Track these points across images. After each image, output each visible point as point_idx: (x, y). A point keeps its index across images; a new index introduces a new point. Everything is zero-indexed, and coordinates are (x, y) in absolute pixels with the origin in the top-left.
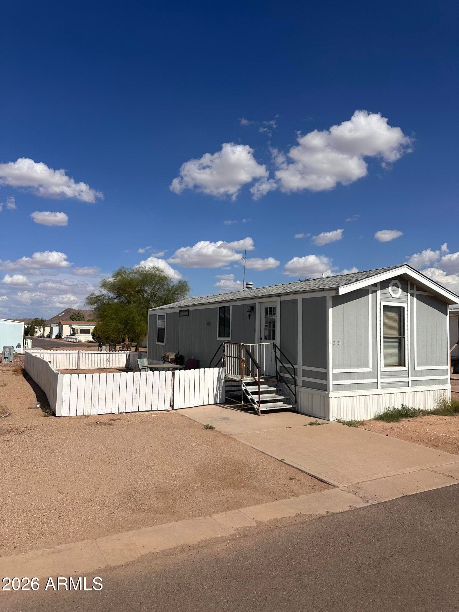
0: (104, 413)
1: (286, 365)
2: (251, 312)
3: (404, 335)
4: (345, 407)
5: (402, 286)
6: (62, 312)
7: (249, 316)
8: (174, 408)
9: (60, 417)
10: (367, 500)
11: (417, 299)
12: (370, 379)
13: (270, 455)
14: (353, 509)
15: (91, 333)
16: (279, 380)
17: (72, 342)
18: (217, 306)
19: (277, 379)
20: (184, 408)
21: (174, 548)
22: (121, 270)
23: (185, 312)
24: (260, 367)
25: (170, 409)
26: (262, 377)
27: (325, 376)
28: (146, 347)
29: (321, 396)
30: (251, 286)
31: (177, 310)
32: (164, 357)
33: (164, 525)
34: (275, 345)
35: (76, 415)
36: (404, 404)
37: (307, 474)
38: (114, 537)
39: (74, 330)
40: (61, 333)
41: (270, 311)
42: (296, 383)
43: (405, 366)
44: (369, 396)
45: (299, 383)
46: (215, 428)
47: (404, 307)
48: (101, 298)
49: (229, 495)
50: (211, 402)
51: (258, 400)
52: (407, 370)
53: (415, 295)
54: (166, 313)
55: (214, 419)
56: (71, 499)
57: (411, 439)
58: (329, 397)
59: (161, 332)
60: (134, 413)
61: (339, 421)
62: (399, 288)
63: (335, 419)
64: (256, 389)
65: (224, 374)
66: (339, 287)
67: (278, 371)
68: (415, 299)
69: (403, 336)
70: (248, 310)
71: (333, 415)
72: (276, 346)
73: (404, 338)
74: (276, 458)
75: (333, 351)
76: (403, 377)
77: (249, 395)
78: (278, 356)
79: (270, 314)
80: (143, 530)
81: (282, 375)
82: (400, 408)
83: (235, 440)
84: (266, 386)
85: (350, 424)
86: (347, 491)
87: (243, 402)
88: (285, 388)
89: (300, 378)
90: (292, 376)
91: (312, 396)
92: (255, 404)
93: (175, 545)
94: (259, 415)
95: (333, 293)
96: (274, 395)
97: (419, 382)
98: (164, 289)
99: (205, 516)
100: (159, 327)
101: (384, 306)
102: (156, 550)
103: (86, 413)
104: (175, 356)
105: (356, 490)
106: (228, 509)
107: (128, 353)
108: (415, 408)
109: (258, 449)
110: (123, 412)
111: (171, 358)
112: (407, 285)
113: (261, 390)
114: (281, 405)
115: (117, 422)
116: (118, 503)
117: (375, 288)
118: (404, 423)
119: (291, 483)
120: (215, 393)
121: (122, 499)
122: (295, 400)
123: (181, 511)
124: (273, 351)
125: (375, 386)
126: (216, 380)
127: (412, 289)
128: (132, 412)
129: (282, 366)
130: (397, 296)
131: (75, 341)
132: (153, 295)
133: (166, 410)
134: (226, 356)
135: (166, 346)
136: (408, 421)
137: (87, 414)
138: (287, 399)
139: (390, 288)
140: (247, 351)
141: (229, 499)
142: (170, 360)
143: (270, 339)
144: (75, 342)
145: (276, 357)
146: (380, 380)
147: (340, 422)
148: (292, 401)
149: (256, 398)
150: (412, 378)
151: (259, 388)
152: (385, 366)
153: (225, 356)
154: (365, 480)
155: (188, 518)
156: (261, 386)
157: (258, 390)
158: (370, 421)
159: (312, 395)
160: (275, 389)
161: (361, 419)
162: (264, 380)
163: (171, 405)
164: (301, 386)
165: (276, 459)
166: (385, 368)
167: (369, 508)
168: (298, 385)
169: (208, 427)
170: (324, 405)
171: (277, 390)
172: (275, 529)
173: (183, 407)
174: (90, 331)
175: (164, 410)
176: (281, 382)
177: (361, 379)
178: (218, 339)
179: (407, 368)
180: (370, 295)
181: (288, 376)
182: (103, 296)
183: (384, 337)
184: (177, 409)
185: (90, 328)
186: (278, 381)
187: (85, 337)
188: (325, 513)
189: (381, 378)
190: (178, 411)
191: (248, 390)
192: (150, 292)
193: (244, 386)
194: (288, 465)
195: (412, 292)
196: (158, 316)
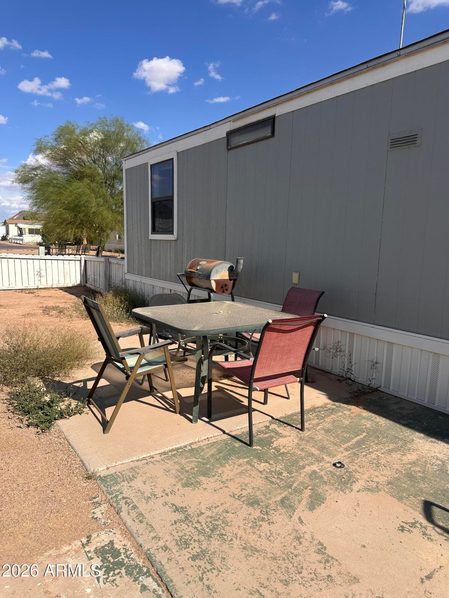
15: (40, 233)
17: (18, 243)
23: (254, 130)
28: (123, 252)
31: (219, 133)
39: (21, 230)
40: (7, 234)
54: (175, 153)
107: (84, 259)
135: (179, 242)
144: (21, 244)
185: (39, 227)
187: (33, 238)
196: (151, 165)
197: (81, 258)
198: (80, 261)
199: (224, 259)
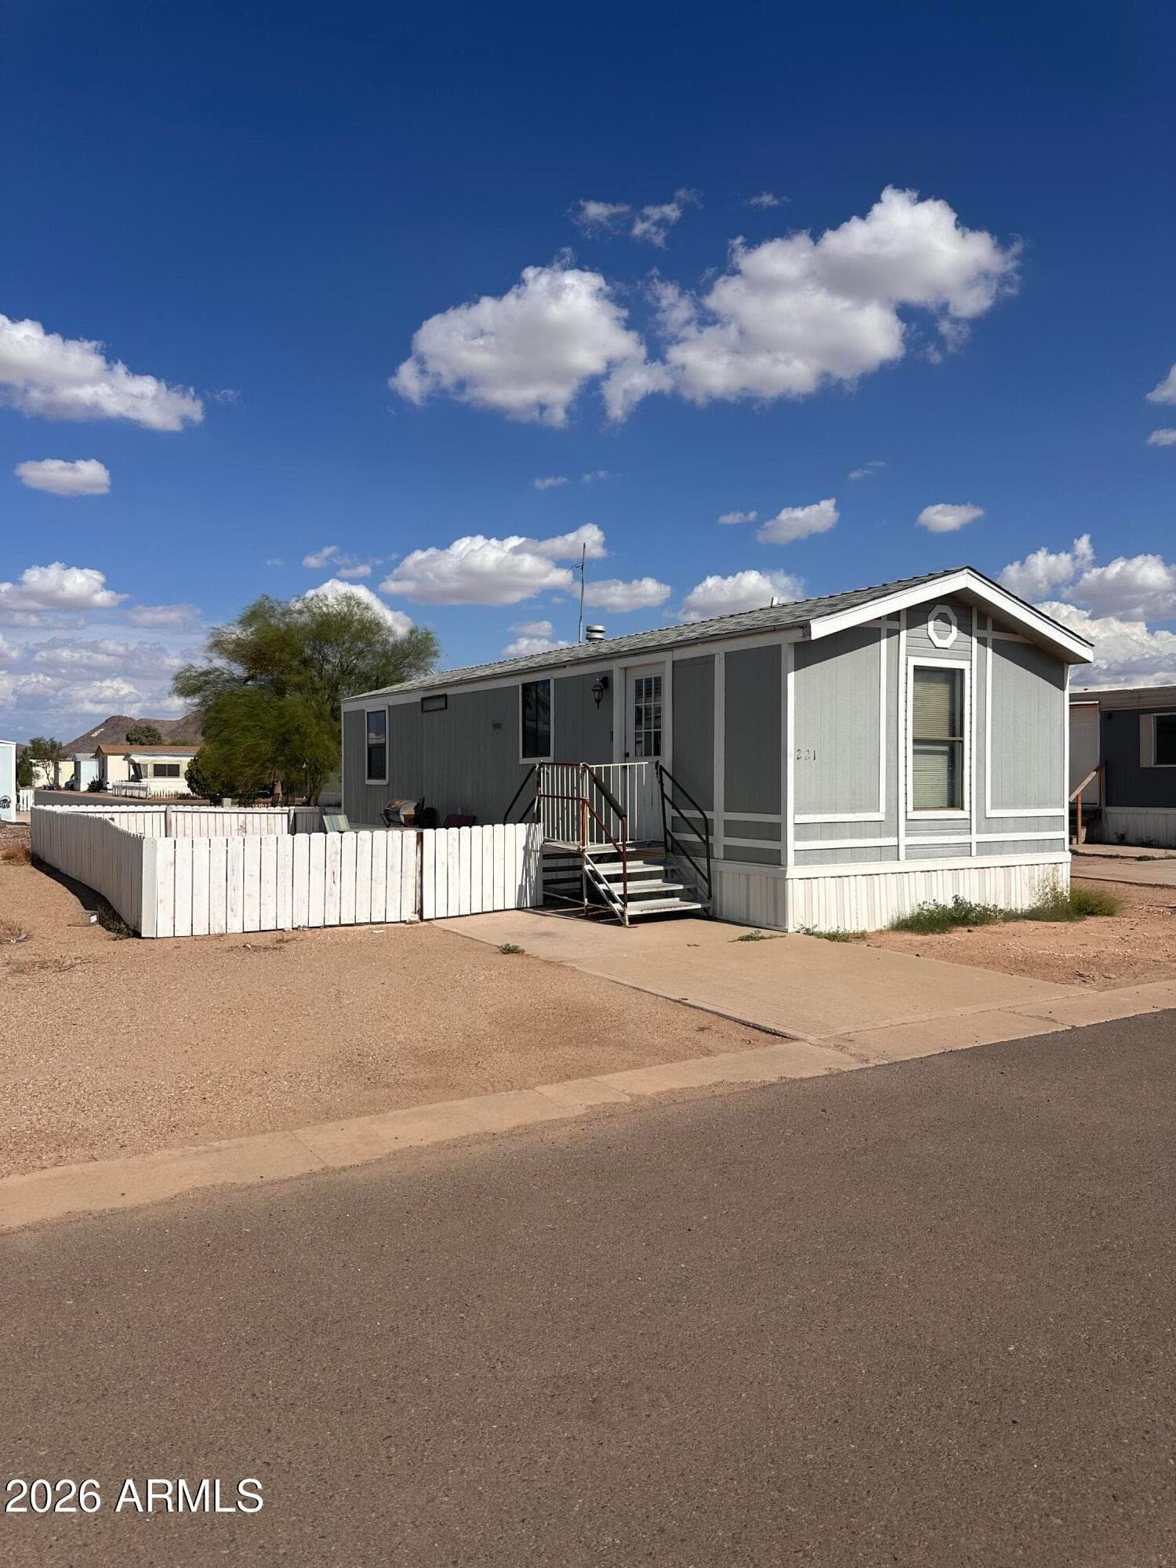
0: (258, 929)
1: (687, 813)
2: (602, 690)
3: (962, 734)
4: (822, 898)
5: (958, 620)
6: (98, 725)
7: (598, 701)
8: (425, 917)
9: (153, 938)
10: (865, 1059)
11: (993, 651)
12: (880, 837)
13: (654, 992)
14: (836, 1072)
15: (182, 774)
16: (670, 848)
17: (135, 797)
18: (518, 681)
19: (666, 847)
20: (448, 918)
21: (463, 1137)
22: (261, 605)
23: (436, 701)
24: (626, 816)
25: (416, 917)
26: (631, 842)
27: (777, 832)
29: (767, 878)
30: (598, 635)
31: (417, 698)
32: (387, 813)
33: (434, 1105)
34: (661, 766)
35: (190, 935)
36: (961, 896)
37: (736, 1021)
38: (330, 1126)
39: (136, 767)
40: (103, 777)
41: (649, 688)
42: (711, 852)
43: (962, 809)
44: (877, 876)
45: (718, 852)
46: (524, 951)
47: (962, 671)
48: (212, 676)
49: (568, 1056)
50: (511, 903)
51: (622, 893)
52: (968, 817)
53: (990, 642)
54: (387, 706)
55: (520, 935)
56: (221, 1073)
57: (972, 961)
58: (787, 877)
59: (376, 755)
60: (329, 929)
61: (808, 932)
62: (951, 624)
63: (798, 927)
64: (618, 868)
65: (539, 839)
66: (811, 621)
67: (669, 827)
68: (990, 650)
69: (960, 739)
70: (595, 687)
71: (795, 919)
72: (662, 769)
73: (962, 742)
74: (667, 996)
75: (795, 773)
76: (959, 834)
77: (601, 882)
78: (668, 792)
79: (648, 694)
80: (391, 1114)
81: (677, 836)
82: (951, 905)
83: (574, 970)
84: (641, 863)
85: (833, 937)
86: (824, 1045)
87: (586, 900)
88: (684, 866)
89: (720, 841)
90: (702, 839)
91: (748, 880)
92: (615, 901)
93: (464, 1134)
94: (626, 927)
95: (797, 636)
96: (659, 882)
97: (996, 847)
98: (374, 654)
99: (520, 1089)
100: (370, 742)
101: (915, 666)
102: (423, 1142)
103: (216, 929)
104: (416, 808)
105: (842, 1044)
106: (569, 1077)
107: (292, 812)
108: (987, 906)
109: (626, 983)
110: (304, 927)
111: (406, 813)
112: (972, 617)
113: (628, 871)
114: (675, 904)
115: (294, 945)
116: (328, 1075)
117: (894, 625)
118: (959, 935)
119: (702, 1037)
120: (519, 882)
121: (335, 1068)
122: (707, 892)
123: (467, 1083)
124: (656, 781)
125: (893, 853)
126: (521, 854)
127: (982, 626)
128: (325, 927)
129: (677, 815)
130: (946, 643)
131: (143, 794)
132: (347, 671)
133: (405, 922)
134: (544, 796)
135: (391, 786)
136: (969, 931)
137: (217, 932)
138: (689, 889)
139: (931, 624)
140: (595, 780)
141: (569, 1062)
142: (403, 819)
143: (648, 754)
144: (142, 798)
145: (664, 796)
146: (905, 841)
147: (812, 934)
148: (702, 893)
149: (617, 889)
150: (979, 836)
151: (625, 868)
152: (915, 809)
153: (541, 796)
154: (864, 1029)
155: (484, 1093)
156: (628, 864)
157: (621, 872)
158: (881, 932)
159: (748, 876)
160: (661, 868)
161: (861, 929)
162: (634, 850)
163: (417, 909)
164: (722, 857)
165: (666, 998)
166: (915, 812)
167: (870, 1071)
168: (716, 856)
169: (508, 950)
170: (775, 898)
171: (666, 871)
172: (671, 1104)
173: (445, 915)
174: (181, 771)
175: (401, 922)
176: (674, 854)
177: (860, 837)
178: (521, 763)
179: (969, 812)
180: (884, 642)
181: (693, 838)
182: (217, 673)
183: (916, 741)
184: (432, 919)
185: (180, 761)
186: (667, 850)
187: (168, 784)
188: (774, 1080)
189: (907, 835)
190: (433, 922)
191: (598, 870)
192: (337, 661)
193: (588, 863)
194: (694, 1007)
195: (983, 634)
196: (368, 713)
197: (289, 811)
198: (288, 814)
199: (410, 798)
